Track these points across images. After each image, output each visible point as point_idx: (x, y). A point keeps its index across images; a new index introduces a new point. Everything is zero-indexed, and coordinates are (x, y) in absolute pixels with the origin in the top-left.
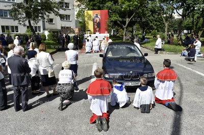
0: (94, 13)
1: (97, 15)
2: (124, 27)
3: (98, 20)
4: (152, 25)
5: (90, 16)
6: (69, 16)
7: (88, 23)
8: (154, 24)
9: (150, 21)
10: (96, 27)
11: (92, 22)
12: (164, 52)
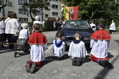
0: (69, 9)
1: (71, 10)
2: (90, 18)
3: (72, 13)
4: (112, 17)
5: (67, 10)
6: (58, 13)
7: (65, 15)
8: (113, 17)
9: (111, 15)
10: (71, 17)
11: (68, 14)
12: (116, 33)
